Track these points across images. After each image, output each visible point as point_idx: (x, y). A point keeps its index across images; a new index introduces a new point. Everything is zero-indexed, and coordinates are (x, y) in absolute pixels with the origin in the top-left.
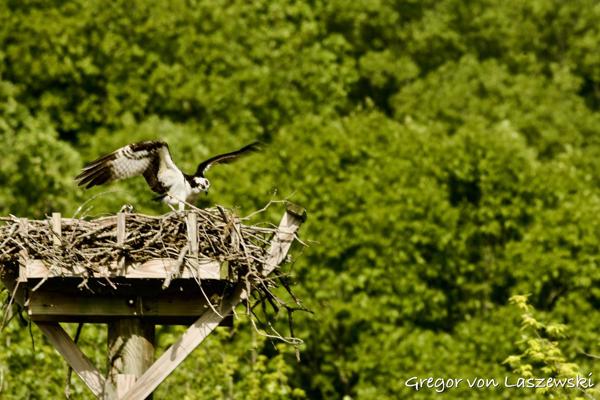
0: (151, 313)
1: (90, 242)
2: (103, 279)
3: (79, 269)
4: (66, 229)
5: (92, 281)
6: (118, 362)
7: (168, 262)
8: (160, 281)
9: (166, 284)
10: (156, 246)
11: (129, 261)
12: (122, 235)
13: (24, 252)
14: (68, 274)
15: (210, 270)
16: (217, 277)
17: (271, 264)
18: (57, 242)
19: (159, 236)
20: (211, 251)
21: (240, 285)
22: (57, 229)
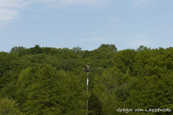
6: (88, 73)
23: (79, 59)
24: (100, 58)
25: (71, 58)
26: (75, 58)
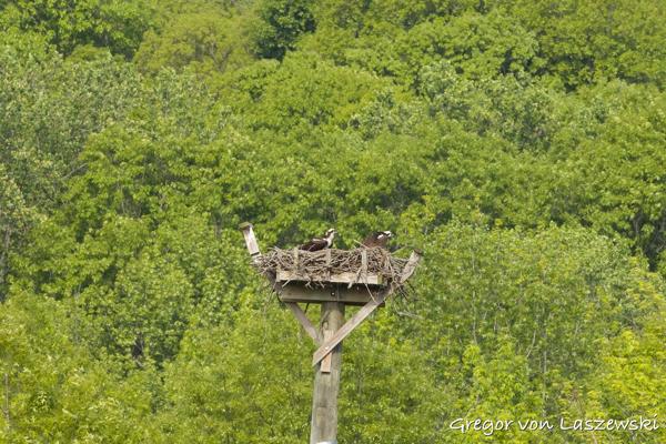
0: (343, 300)
1: (312, 263)
2: (317, 282)
3: (306, 277)
4: (300, 256)
5: (312, 283)
6: (326, 324)
7: (351, 274)
8: (347, 284)
9: (350, 286)
10: (346, 266)
11: (332, 273)
12: (329, 260)
13: (279, 267)
14: (301, 279)
15: (373, 280)
16: (376, 282)
17: (404, 277)
18: (296, 262)
19: (347, 262)
20: (372, 270)
21: (388, 288)
22: (296, 256)
23: (179, 61)
24: (574, 68)
25: (37, 40)
26: (100, 41)
